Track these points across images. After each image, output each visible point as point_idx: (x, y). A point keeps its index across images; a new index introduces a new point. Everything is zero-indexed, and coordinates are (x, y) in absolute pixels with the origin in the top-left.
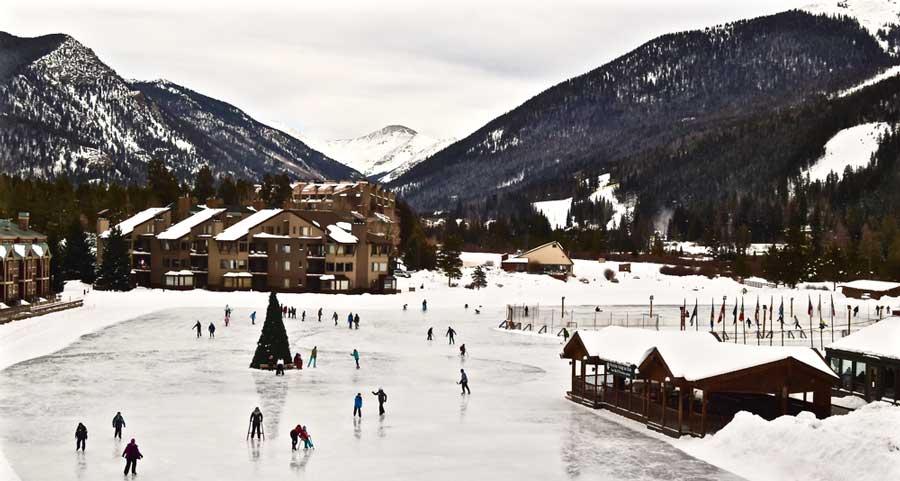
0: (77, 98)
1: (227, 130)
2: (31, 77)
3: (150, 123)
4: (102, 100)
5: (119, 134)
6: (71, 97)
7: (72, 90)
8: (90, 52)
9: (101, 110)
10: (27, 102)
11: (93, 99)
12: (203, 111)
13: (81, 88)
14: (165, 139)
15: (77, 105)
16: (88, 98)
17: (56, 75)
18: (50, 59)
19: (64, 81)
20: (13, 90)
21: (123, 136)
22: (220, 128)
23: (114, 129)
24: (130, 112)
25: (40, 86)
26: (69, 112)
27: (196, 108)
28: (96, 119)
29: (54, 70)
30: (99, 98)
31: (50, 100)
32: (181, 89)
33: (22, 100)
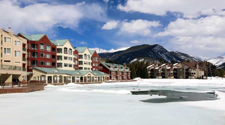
0: (160, 54)
1: (187, 59)
2: (152, 51)
3: (173, 58)
4: (164, 55)
5: (167, 60)
6: (159, 54)
7: (159, 53)
8: (162, 47)
9: (164, 56)
10: (152, 55)
11: (163, 54)
12: (182, 55)
13: (161, 53)
14: (176, 61)
15: (160, 56)
16: (162, 54)
17: (156, 51)
18: (155, 48)
19: (158, 52)
20: (149, 54)
21: (168, 60)
22: (185, 58)
23: (167, 59)
24: (169, 56)
25: (154, 53)
26: (159, 57)
27: (181, 55)
28: (163, 58)
29: (156, 50)
30: (164, 54)
31: (156, 55)
32: (178, 52)
33: (151, 55)
